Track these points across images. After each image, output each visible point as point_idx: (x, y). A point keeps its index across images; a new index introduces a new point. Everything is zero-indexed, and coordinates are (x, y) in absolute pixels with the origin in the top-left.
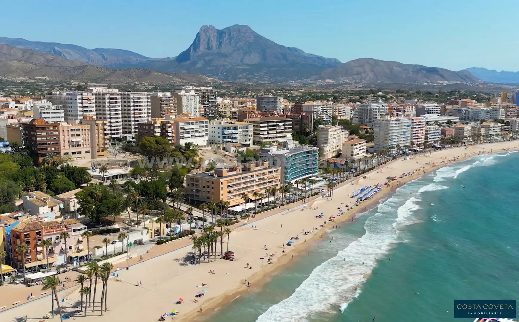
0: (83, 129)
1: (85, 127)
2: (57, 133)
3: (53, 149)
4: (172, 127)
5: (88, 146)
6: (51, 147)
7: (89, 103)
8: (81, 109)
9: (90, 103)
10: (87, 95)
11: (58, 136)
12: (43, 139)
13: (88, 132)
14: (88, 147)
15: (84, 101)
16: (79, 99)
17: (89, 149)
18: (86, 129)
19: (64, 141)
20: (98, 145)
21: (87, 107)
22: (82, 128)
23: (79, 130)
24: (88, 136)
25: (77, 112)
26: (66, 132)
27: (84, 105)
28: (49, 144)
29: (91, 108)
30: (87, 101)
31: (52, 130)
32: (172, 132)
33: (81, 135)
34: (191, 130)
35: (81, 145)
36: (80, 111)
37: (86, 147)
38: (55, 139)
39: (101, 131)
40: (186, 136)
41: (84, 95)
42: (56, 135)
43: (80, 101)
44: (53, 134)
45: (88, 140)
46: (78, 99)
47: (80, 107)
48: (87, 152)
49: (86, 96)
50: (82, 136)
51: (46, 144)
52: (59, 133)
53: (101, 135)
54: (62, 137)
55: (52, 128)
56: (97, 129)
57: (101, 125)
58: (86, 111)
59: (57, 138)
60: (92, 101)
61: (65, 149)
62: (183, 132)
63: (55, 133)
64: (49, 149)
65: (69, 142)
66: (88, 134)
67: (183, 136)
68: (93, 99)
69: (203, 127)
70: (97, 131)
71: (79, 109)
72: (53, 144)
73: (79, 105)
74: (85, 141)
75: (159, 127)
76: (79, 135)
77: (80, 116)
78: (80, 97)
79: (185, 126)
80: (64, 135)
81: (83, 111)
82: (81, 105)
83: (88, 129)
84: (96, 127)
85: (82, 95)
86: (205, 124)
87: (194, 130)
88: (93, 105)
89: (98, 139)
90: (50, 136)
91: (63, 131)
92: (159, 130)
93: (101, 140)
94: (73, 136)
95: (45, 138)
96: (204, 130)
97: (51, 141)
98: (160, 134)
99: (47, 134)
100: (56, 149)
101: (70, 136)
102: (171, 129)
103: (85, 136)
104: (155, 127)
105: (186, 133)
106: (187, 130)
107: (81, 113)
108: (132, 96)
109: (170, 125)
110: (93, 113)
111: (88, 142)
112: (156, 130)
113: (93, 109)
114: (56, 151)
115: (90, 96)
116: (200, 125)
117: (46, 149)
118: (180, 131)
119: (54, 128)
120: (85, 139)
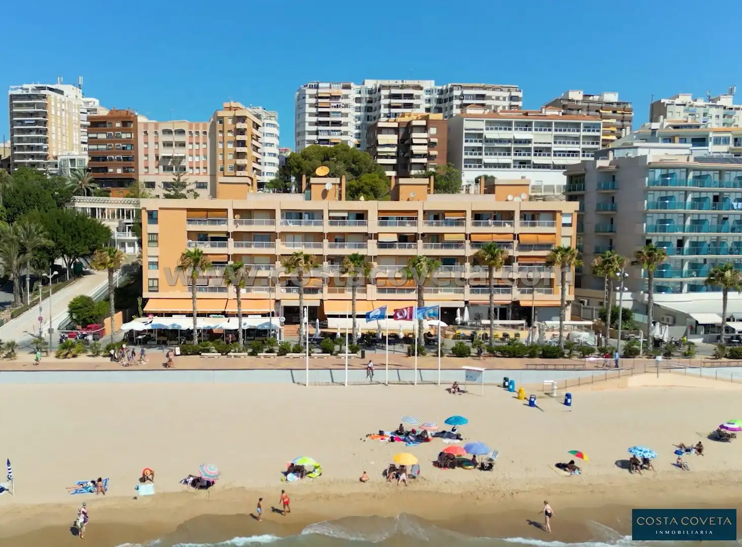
0: (193, 132)
1: (197, 126)
2: (129, 136)
3: (119, 171)
4: (433, 131)
5: (202, 171)
6: (116, 167)
7: (332, 104)
8: (314, 119)
9: (335, 105)
10: (330, 87)
11: (133, 143)
12: (100, 147)
13: (204, 139)
14: (205, 174)
15: (320, 100)
16: (311, 96)
17: (206, 179)
18: (201, 131)
19: (146, 155)
20: (222, 170)
21: (327, 114)
22: (191, 126)
23: (182, 132)
24: (204, 147)
25: (304, 126)
26: (151, 137)
27: (320, 110)
28: (111, 159)
29: (338, 116)
30: (327, 100)
31: (118, 129)
32: (431, 145)
33: (187, 144)
34: (513, 146)
35: (187, 169)
36: (311, 124)
37: (198, 174)
38: (124, 148)
39: (230, 135)
40: (487, 159)
41: (323, 88)
42: (127, 141)
43: (313, 101)
44: (121, 137)
45: (205, 156)
46: (307, 96)
47: (311, 115)
48: (202, 186)
49: (328, 91)
50: (190, 147)
51: (104, 159)
52: (136, 138)
53: (230, 146)
54: (141, 146)
55: (118, 125)
56: (220, 131)
57: (230, 121)
58: (326, 124)
59: (129, 148)
60: (340, 100)
61: (147, 173)
62: (480, 148)
63: (124, 136)
64: (110, 170)
65: (157, 158)
66: (205, 143)
67: (480, 161)
68: (346, 97)
69: (576, 140)
70: (221, 135)
71: (308, 119)
72: (119, 159)
73: (309, 110)
74: (197, 159)
75: (396, 130)
76: (182, 145)
77: (311, 133)
78: (314, 91)
79: (490, 131)
80: (146, 143)
81: (319, 123)
82: (314, 110)
83: (205, 133)
84: (219, 127)
85: (317, 87)
86: (582, 133)
87: (530, 145)
88: (343, 110)
89: (223, 154)
90: (114, 142)
91: (146, 132)
92: (393, 139)
93: (230, 157)
94: (168, 144)
95: (104, 147)
96: (580, 150)
97: (114, 154)
98: (395, 149)
99: (109, 136)
100: (128, 172)
101: (161, 144)
102: (425, 135)
103: (197, 147)
104: (381, 130)
105: (491, 151)
106: (496, 145)
107: (314, 128)
108: (457, 93)
109: (424, 123)
110: (343, 129)
111: (205, 162)
112: (382, 139)
113: (343, 120)
114: (126, 176)
115: (337, 90)
116: (558, 133)
117: (106, 169)
118: (465, 144)
119: (125, 124)
120: (198, 155)
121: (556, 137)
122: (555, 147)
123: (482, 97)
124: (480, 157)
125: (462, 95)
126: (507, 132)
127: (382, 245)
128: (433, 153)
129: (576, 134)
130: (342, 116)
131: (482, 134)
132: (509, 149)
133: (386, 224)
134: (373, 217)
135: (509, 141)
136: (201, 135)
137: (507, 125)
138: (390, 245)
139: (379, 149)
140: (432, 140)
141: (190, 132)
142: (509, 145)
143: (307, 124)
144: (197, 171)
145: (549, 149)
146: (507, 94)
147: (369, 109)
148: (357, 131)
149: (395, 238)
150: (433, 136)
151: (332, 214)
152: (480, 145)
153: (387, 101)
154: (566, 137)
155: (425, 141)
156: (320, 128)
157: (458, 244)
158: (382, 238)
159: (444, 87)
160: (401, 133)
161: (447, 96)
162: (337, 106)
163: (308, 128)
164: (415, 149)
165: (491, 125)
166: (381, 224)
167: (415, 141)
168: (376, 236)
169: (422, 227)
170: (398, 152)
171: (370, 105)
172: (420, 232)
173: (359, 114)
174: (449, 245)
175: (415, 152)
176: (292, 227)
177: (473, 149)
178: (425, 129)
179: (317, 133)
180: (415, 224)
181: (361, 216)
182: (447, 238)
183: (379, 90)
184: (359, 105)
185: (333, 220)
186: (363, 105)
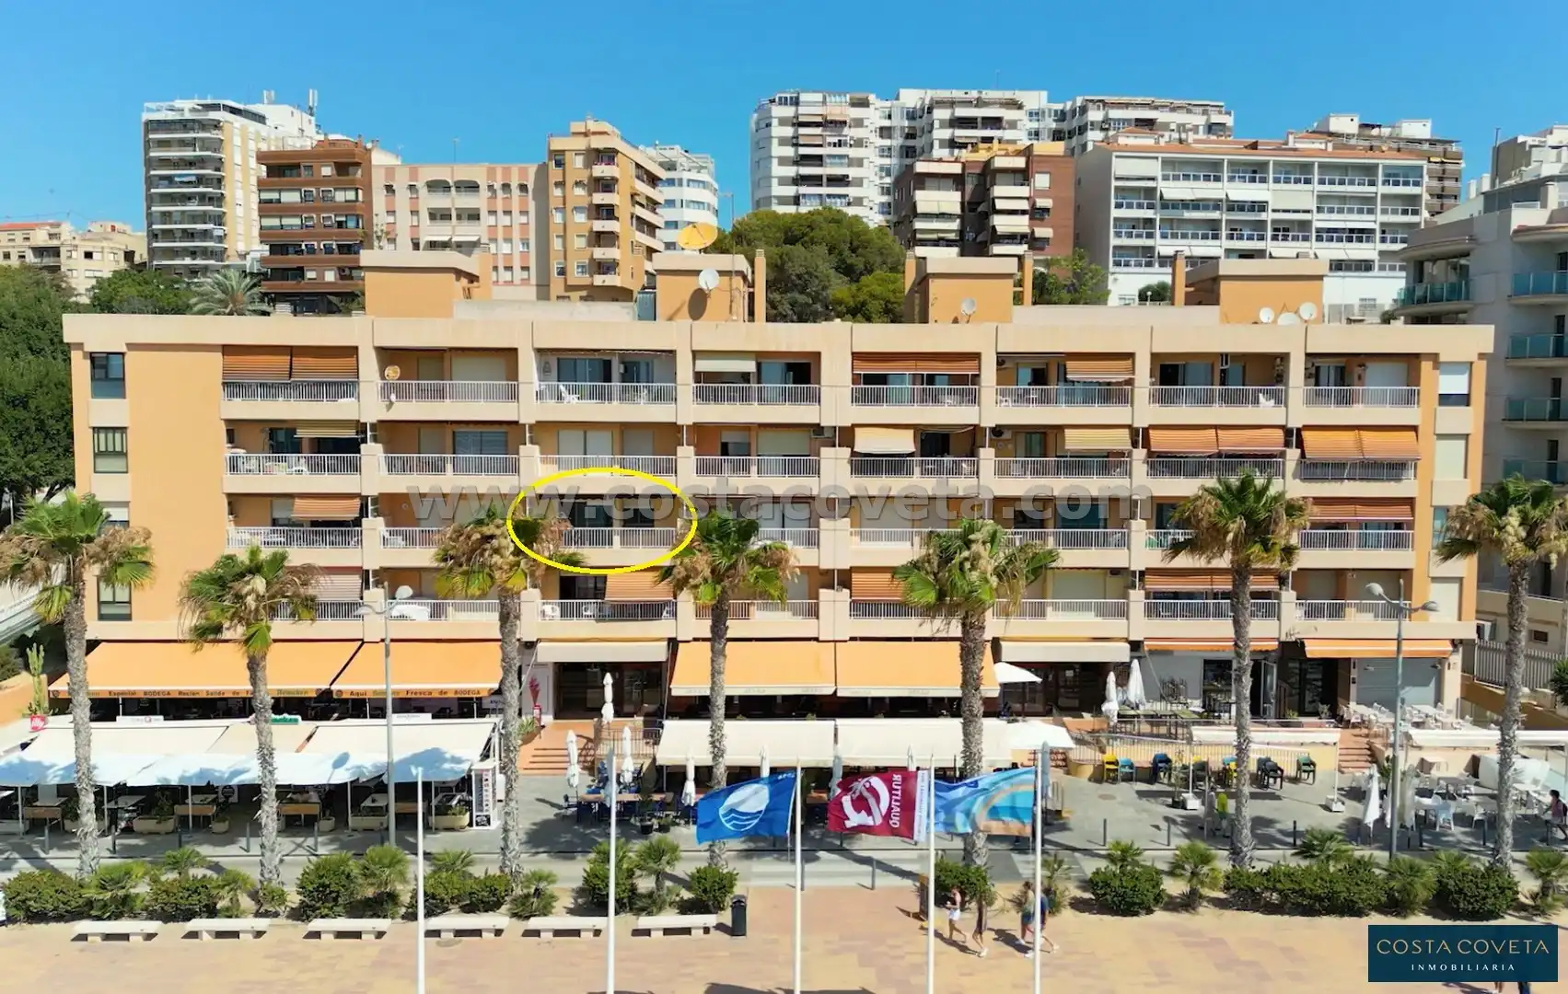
0: (497, 186)
1: (507, 172)
2: (351, 195)
3: (330, 276)
4: (1042, 181)
5: (519, 274)
6: (322, 266)
7: (829, 140)
8: (791, 171)
9: (835, 140)
10: (824, 102)
11: (359, 212)
12: (286, 221)
13: (523, 202)
14: (525, 282)
15: (802, 131)
16: (783, 122)
18: (514, 184)
20: (562, 272)
21: (818, 160)
22: (491, 173)
23: (472, 187)
24: (523, 220)
25: (770, 186)
26: (402, 197)
27: (803, 151)
28: (311, 250)
29: (841, 164)
30: (818, 131)
31: (326, 180)
32: (1037, 214)
33: (483, 214)
34: (1225, 217)
36: (783, 181)
37: (509, 281)
38: (340, 224)
39: (579, 191)
40: (1165, 247)
41: (809, 104)
42: (348, 208)
43: (788, 131)
44: (332, 199)
45: (526, 243)
46: (775, 122)
47: (783, 161)
49: (819, 110)
50: (487, 220)
51: (297, 249)
52: (369, 203)
53: (580, 218)
54: (379, 218)
55: (327, 171)
56: (557, 184)
57: (579, 161)
58: (815, 180)
59: (351, 224)
60: (846, 131)
62: (1148, 222)
63: (340, 196)
64: (310, 275)
65: (416, 245)
66: (524, 213)
67: (1149, 251)
68: (859, 123)
69: (1367, 204)
70: (558, 192)
71: (778, 171)
72: (328, 250)
73: (778, 151)
74: (506, 248)
75: (958, 181)
76: (474, 216)
77: (783, 201)
78: (788, 111)
79: (1171, 183)
80: (391, 212)
81: (800, 180)
82: (789, 151)
83: (523, 188)
84: (555, 174)
85: (796, 102)
86: (1382, 189)
87: (1263, 216)
88: (853, 153)
89: (564, 237)
90: (318, 210)
91: (389, 189)
92: (950, 200)
93: (580, 243)
94: (439, 215)
95: (297, 221)
96: (1377, 227)
97: (320, 237)
98: (955, 225)
99: (306, 197)
100: (351, 278)
101: (424, 215)
102: (1024, 191)
103: (506, 220)
104: (923, 180)
105: (1174, 228)
106: (1188, 215)
107: (791, 191)
108: (1095, 115)
109: (1020, 162)
110: (852, 192)
111: (524, 255)
112: (926, 200)
113: (852, 172)
114: (347, 287)
115: (838, 108)
116: (1327, 188)
117: (300, 272)
118: (1115, 213)
119: (343, 168)
120: (508, 240)
121: (1321, 198)
122: (1320, 221)
124: (1149, 242)
125: (1106, 120)
126: (1212, 184)
127: (866, 464)
128: (1042, 232)
129: (1367, 189)
130: (850, 165)
131: (1154, 189)
132: (1215, 225)
133: (877, 399)
134: (836, 376)
135: (1216, 205)
136: (516, 192)
137: (1211, 170)
138: (893, 464)
139: (919, 225)
140: (1041, 203)
141: (491, 187)
142: (1215, 215)
143: (775, 182)
144: (507, 276)
145: (1305, 225)
146: (1200, 120)
147: (909, 152)
148: (885, 199)
149: (904, 443)
150: (1043, 194)
151: (705, 365)
152: (1149, 214)
153: (946, 134)
154: (1343, 198)
155: (1024, 205)
156: (804, 190)
157: (1109, 462)
158: (867, 442)
159: (1069, 105)
160: (969, 188)
161: (1075, 123)
162: (840, 144)
163: (778, 190)
164: (1002, 224)
165: (1178, 168)
166: (860, 398)
167: (1000, 205)
168: (845, 436)
169: (993, 409)
170: (961, 232)
171: (911, 143)
172: (989, 422)
173: (887, 161)
174: (1081, 463)
175: (1000, 230)
176: (576, 407)
177: (1134, 223)
178: (1023, 176)
179: (796, 200)
180: (974, 399)
181: (802, 371)
182: (1073, 441)
183: (930, 111)
184: (887, 142)
185: (711, 386)
186: (897, 142)
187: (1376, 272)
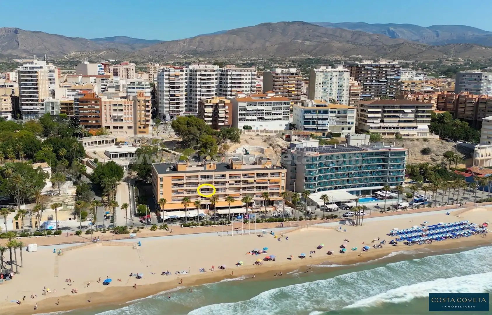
0: (126, 105)
1: (128, 103)
2: (98, 107)
3: (94, 122)
4: (227, 107)
5: (131, 121)
6: (92, 120)
7: (176, 79)
8: (168, 85)
10: (175, 71)
11: (100, 111)
12: (84, 111)
13: (131, 108)
14: (131, 123)
15: (170, 77)
16: (166, 75)
17: (132, 125)
18: (129, 105)
19: (106, 115)
20: (139, 121)
21: (174, 83)
22: (125, 102)
23: (122, 105)
24: (131, 111)
25: (163, 88)
26: (108, 107)
27: (170, 81)
28: (90, 117)
29: (178, 84)
30: (174, 77)
31: (93, 104)
32: (226, 113)
34: (257, 112)
35: (124, 120)
36: (166, 87)
37: (129, 123)
38: (96, 112)
39: (143, 107)
40: (247, 118)
41: (171, 72)
42: (97, 109)
43: (167, 77)
44: (94, 107)
45: (132, 115)
46: (165, 75)
47: (166, 83)
48: (130, 127)
49: (174, 73)
50: (124, 111)
51: (86, 117)
52: (101, 108)
53: (143, 112)
54: (103, 111)
55: (93, 102)
57: (143, 102)
58: (173, 87)
59: (98, 112)
60: (180, 77)
61: (106, 123)
62: (244, 114)
63: (96, 107)
64: (90, 121)
65: (110, 116)
66: (131, 110)
67: (245, 118)
68: (182, 75)
69: (281, 109)
70: (139, 107)
71: (165, 85)
72: (94, 117)
73: (165, 81)
74: (128, 116)
75: (212, 106)
76: (122, 110)
77: (166, 91)
78: (167, 73)
79: (248, 107)
80: (106, 110)
81: (169, 87)
82: (168, 81)
83: (131, 105)
84: (138, 104)
85: (169, 71)
86: (283, 106)
87: (263, 112)
88: (181, 81)
89: (140, 115)
90: (92, 110)
91: (105, 105)
92: (210, 110)
93: (143, 116)
94: (115, 110)
95: (87, 111)
96: (282, 112)
97: (92, 114)
98: (212, 114)
99: (89, 107)
100: (97, 122)
101: (112, 110)
102: (224, 109)
103: (128, 111)
104: (206, 107)
105: (248, 114)
106: (251, 112)
107: (168, 89)
108: (229, 73)
109: (223, 104)
110: (180, 89)
111: (131, 118)
112: (207, 110)
113: (180, 85)
114: (97, 124)
115: (178, 72)
116: (274, 106)
117: (87, 121)
118: (239, 112)
119: (96, 102)
120: (128, 115)
121: (273, 108)
122: (273, 112)
123: (240, 75)
124: (245, 117)
125: (232, 74)
126: (255, 107)
127: (230, 184)
128: (227, 116)
129: (281, 106)
131: (246, 108)
132: (255, 113)
133: (231, 178)
134: (227, 176)
135: (256, 110)
136: (130, 106)
137: (255, 104)
138: (233, 184)
140: (227, 111)
141: (125, 105)
142: (256, 112)
143: (165, 88)
144: (128, 121)
145: (271, 113)
146: (250, 73)
149: (234, 182)
150: (227, 110)
151: (215, 176)
152: (244, 112)
153: (200, 77)
154: (277, 108)
155: (224, 112)
156: (171, 89)
157: (252, 183)
158: (230, 183)
160: (214, 107)
162: (178, 80)
163: (165, 89)
164: (221, 115)
165: (249, 104)
166: (230, 178)
167: (220, 112)
168: (228, 182)
169: (242, 179)
170: (213, 115)
171: (191, 77)
172: (241, 180)
173: (186, 81)
174: (250, 184)
175: (220, 116)
177: (242, 114)
178: (224, 107)
179: (169, 91)
180: (240, 178)
181: (223, 176)
182: (249, 181)
183: (196, 71)
184: (186, 77)
185: (216, 178)
186: (188, 77)
187: (282, 120)
